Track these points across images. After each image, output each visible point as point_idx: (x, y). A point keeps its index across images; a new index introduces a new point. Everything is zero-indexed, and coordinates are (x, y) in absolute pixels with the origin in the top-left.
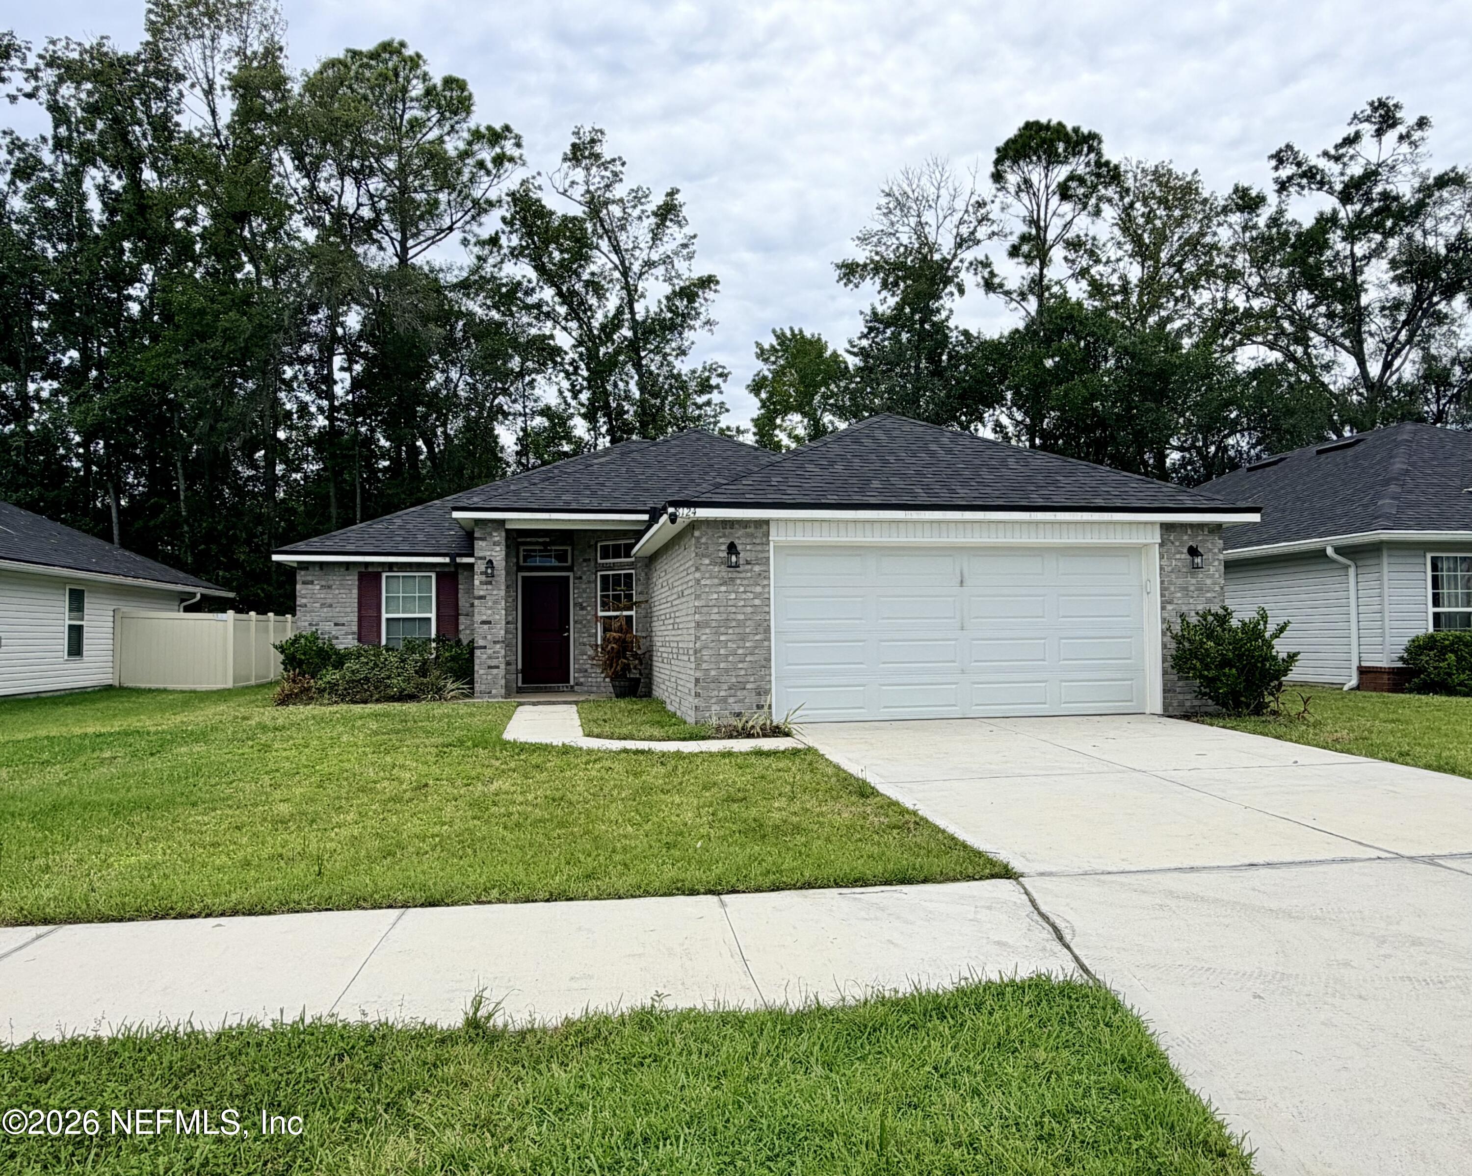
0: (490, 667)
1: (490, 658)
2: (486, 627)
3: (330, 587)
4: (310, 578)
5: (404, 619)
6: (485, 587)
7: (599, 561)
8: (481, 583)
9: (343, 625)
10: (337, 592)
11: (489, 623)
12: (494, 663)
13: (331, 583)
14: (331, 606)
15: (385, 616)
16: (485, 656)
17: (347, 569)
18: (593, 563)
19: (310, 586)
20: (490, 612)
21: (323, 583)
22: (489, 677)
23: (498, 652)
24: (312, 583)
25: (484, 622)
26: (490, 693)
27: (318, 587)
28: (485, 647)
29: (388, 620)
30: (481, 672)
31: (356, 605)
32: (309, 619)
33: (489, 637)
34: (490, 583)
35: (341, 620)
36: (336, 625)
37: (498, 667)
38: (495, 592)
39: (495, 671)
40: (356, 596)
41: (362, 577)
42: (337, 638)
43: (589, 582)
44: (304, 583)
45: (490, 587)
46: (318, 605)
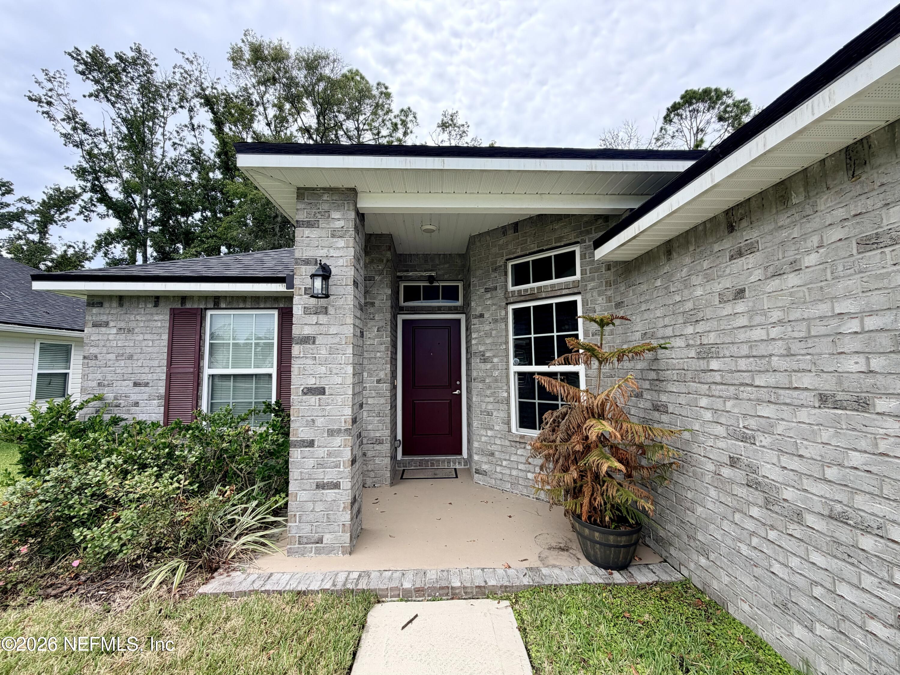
0: (320, 486)
1: (320, 465)
2: (313, 399)
3: (130, 331)
4: (104, 318)
5: (235, 376)
6: (314, 319)
7: (511, 288)
8: (307, 311)
9: (146, 385)
10: (141, 337)
11: (321, 391)
12: (330, 476)
13: (132, 325)
14: (130, 357)
15: (207, 372)
16: (311, 462)
17: (156, 305)
18: (500, 293)
19: (103, 330)
20: (323, 369)
21: (122, 325)
22: (319, 507)
23: (337, 454)
24: (106, 324)
25: (309, 391)
26: (320, 541)
27: (114, 331)
28: (311, 444)
29: (213, 377)
30: (303, 496)
31: (165, 356)
32: (99, 376)
33: (320, 422)
34: (325, 311)
35: (145, 378)
36: (136, 384)
37: (336, 486)
38: (333, 330)
39: (330, 494)
40: (166, 343)
41: (175, 315)
42: (136, 404)
43: (496, 321)
44: (95, 325)
45: (323, 319)
46: (112, 356)
